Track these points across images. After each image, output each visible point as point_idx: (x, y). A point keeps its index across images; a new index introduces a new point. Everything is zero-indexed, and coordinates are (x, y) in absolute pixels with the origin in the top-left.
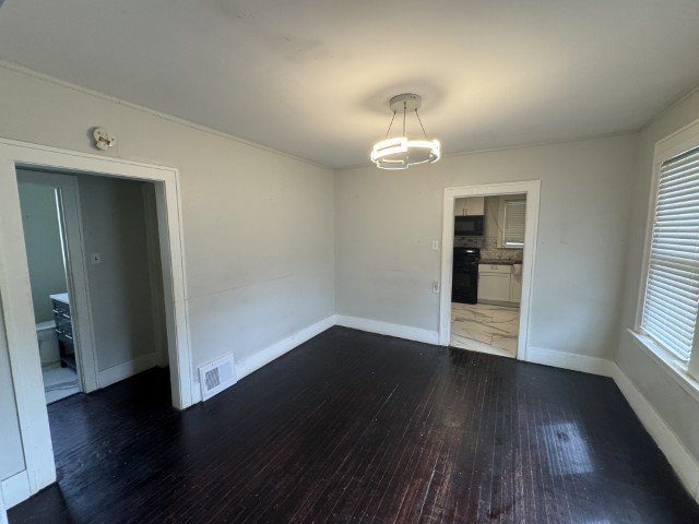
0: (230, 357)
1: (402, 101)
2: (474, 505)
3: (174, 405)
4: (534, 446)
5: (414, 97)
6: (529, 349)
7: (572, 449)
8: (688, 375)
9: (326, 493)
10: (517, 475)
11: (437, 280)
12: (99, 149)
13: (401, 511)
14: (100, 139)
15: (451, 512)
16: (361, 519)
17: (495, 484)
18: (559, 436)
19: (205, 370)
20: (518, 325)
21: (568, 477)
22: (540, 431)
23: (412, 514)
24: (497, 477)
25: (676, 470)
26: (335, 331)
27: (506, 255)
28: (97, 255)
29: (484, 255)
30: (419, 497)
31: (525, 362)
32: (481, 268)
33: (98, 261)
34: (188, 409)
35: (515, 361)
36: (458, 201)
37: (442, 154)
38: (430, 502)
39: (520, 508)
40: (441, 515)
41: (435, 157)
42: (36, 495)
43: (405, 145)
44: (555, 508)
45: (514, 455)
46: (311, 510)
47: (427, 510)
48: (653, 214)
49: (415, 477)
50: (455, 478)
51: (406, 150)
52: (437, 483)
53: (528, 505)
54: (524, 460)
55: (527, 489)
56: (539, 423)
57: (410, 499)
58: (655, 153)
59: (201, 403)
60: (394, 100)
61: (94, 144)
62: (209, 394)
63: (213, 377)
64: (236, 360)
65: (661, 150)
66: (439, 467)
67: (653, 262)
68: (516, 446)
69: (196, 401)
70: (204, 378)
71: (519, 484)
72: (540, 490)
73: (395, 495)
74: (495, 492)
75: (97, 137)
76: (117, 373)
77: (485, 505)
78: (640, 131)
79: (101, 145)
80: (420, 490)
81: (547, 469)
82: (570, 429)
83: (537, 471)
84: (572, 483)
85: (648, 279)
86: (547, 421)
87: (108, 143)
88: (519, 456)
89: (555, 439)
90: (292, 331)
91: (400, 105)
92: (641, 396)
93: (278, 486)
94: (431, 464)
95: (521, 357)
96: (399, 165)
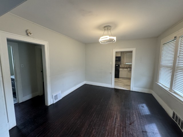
0: (60, 92)
1: (107, 27)
2: (126, 123)
3: (46, 105)
4: (137, 109)
5: (110, 26)
6: (133, 88)
7: (145, 109)
8: (169, 91)
9: (90, 123)
10: (134, 115)
11: (111, 72)
12: (28, 35)
13: (109, 125)
14: (29, 33)
15: (121, 124)
16: (100, 128)
17: (130, 118)
18: (142, 107)
19: (54, 95)
20: (130, 83)
21: (145, 115)
22: (138, 106)
23: (112, 126)
24: (130, 116)
25: (167, 112)
26: (85, 85)
27: (126, 66)
28: (23, 65)
29: (121, 66)
30: (113, 121)
31: (132, 91)
32: (120, 69)
33: (23, 67)
34: (50, 105)
35: (130, 91)
36: (116, 52)
37: (117, 40)
38: (115, 122)
39: (136, 122)
40: (118, 125)
41: (115, 41)
42: (11, 129)
43: (108, 38)
44: (143, 122)
45: (133, 111)
46: (87, 127)
47: (115, 125)
48: (161, 56)
49: (111, 117)
50: (120, 117)
51: (109, 39)
52: (116, 118)
53: (137, 121)
54: (135, 112)
55: (137, 118)
56: (137, 104)
57: (111, 122)
58: (161, 42)
59: (53, 104)
60: (105, 27)
61: (27, 34)
62: (55, 101)
63: (56, 97)
64: (62, 92)
65: (163, 41)
66: (116, 115)
67: (161, 67)
68: (133, 109)
69: (52, 103)
70: (54, 97)
71: (135, 118)
72: (139, 118)
73: (107, 122)
74: (130, 119)
75: (28, 32)
76: (28, 97)
77: (128, 122)
78: (157, 37)
79: (29, 34)
80: (113, 120)
81: (140, 114)
82: (144, 105)
83: (138, 114)
84: (146, 116)
85: (160, 71)
86: (139, 104)
87: (31, 34)
88: (134, 111)
89: (141, 107)
90: (75, 85)
91: (106, 28)
92: (159, 97)
93: (78, 122)
94: (114, 115)
95: (131, 90)
96: (105, 43)
